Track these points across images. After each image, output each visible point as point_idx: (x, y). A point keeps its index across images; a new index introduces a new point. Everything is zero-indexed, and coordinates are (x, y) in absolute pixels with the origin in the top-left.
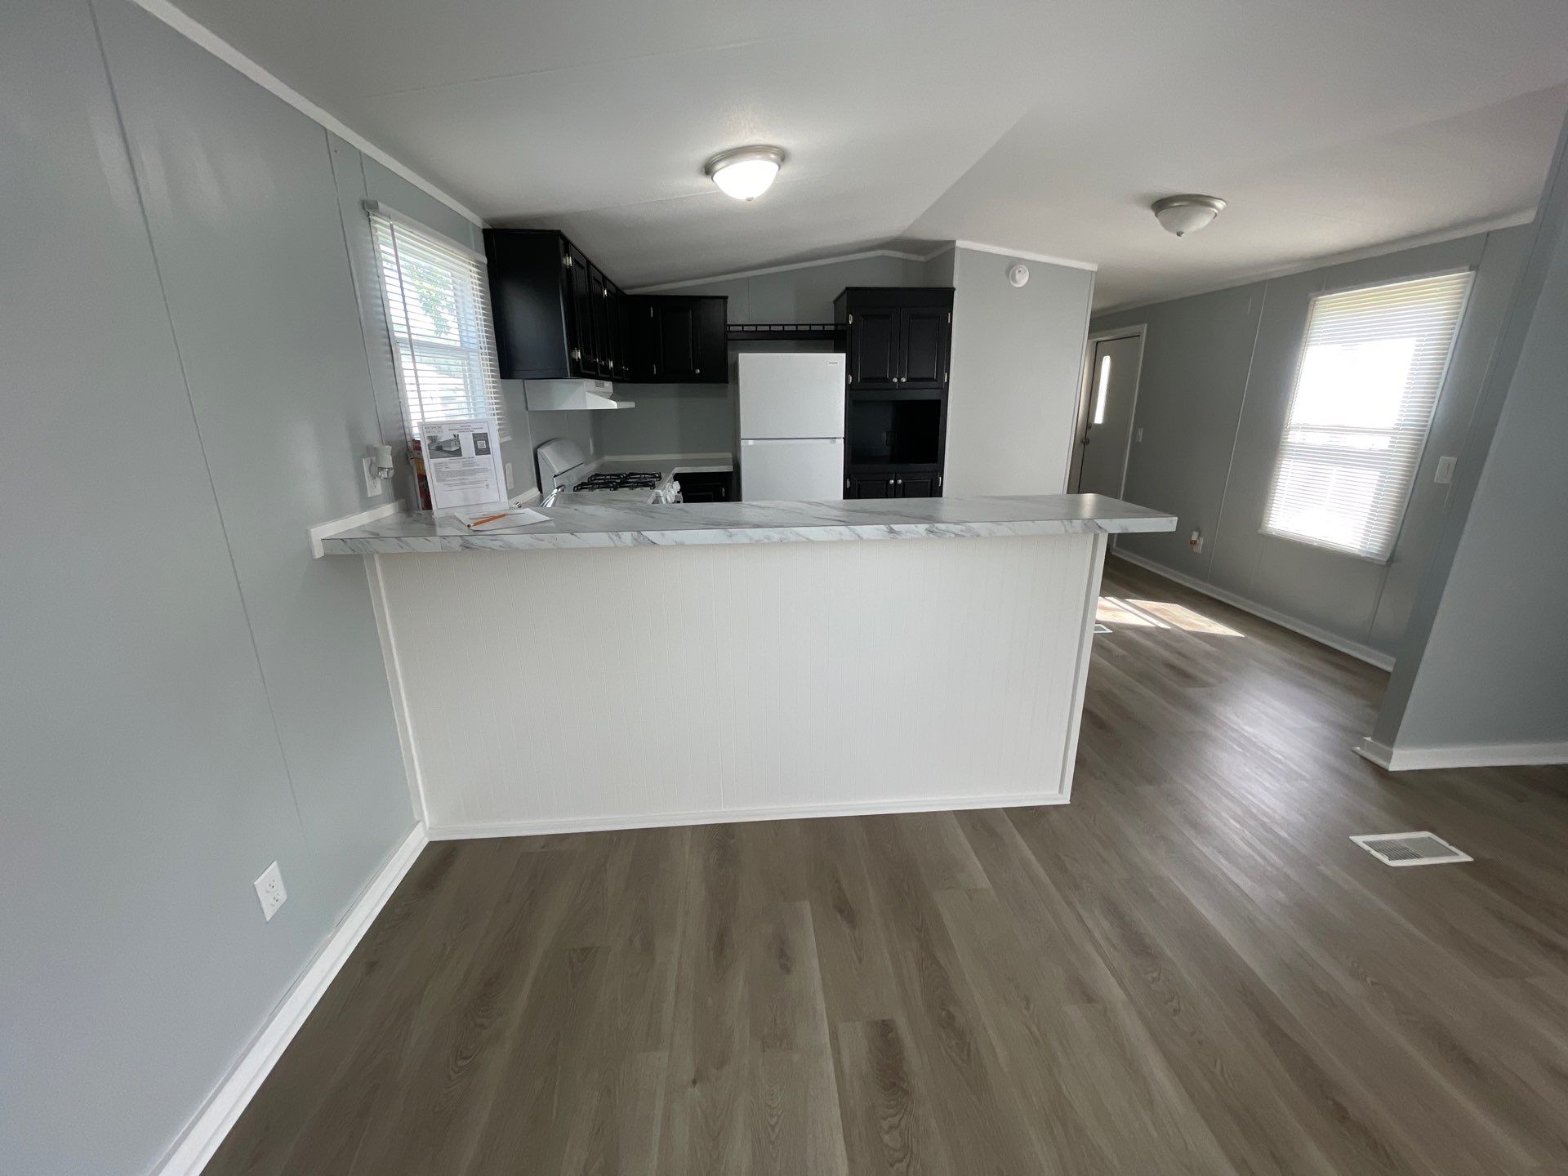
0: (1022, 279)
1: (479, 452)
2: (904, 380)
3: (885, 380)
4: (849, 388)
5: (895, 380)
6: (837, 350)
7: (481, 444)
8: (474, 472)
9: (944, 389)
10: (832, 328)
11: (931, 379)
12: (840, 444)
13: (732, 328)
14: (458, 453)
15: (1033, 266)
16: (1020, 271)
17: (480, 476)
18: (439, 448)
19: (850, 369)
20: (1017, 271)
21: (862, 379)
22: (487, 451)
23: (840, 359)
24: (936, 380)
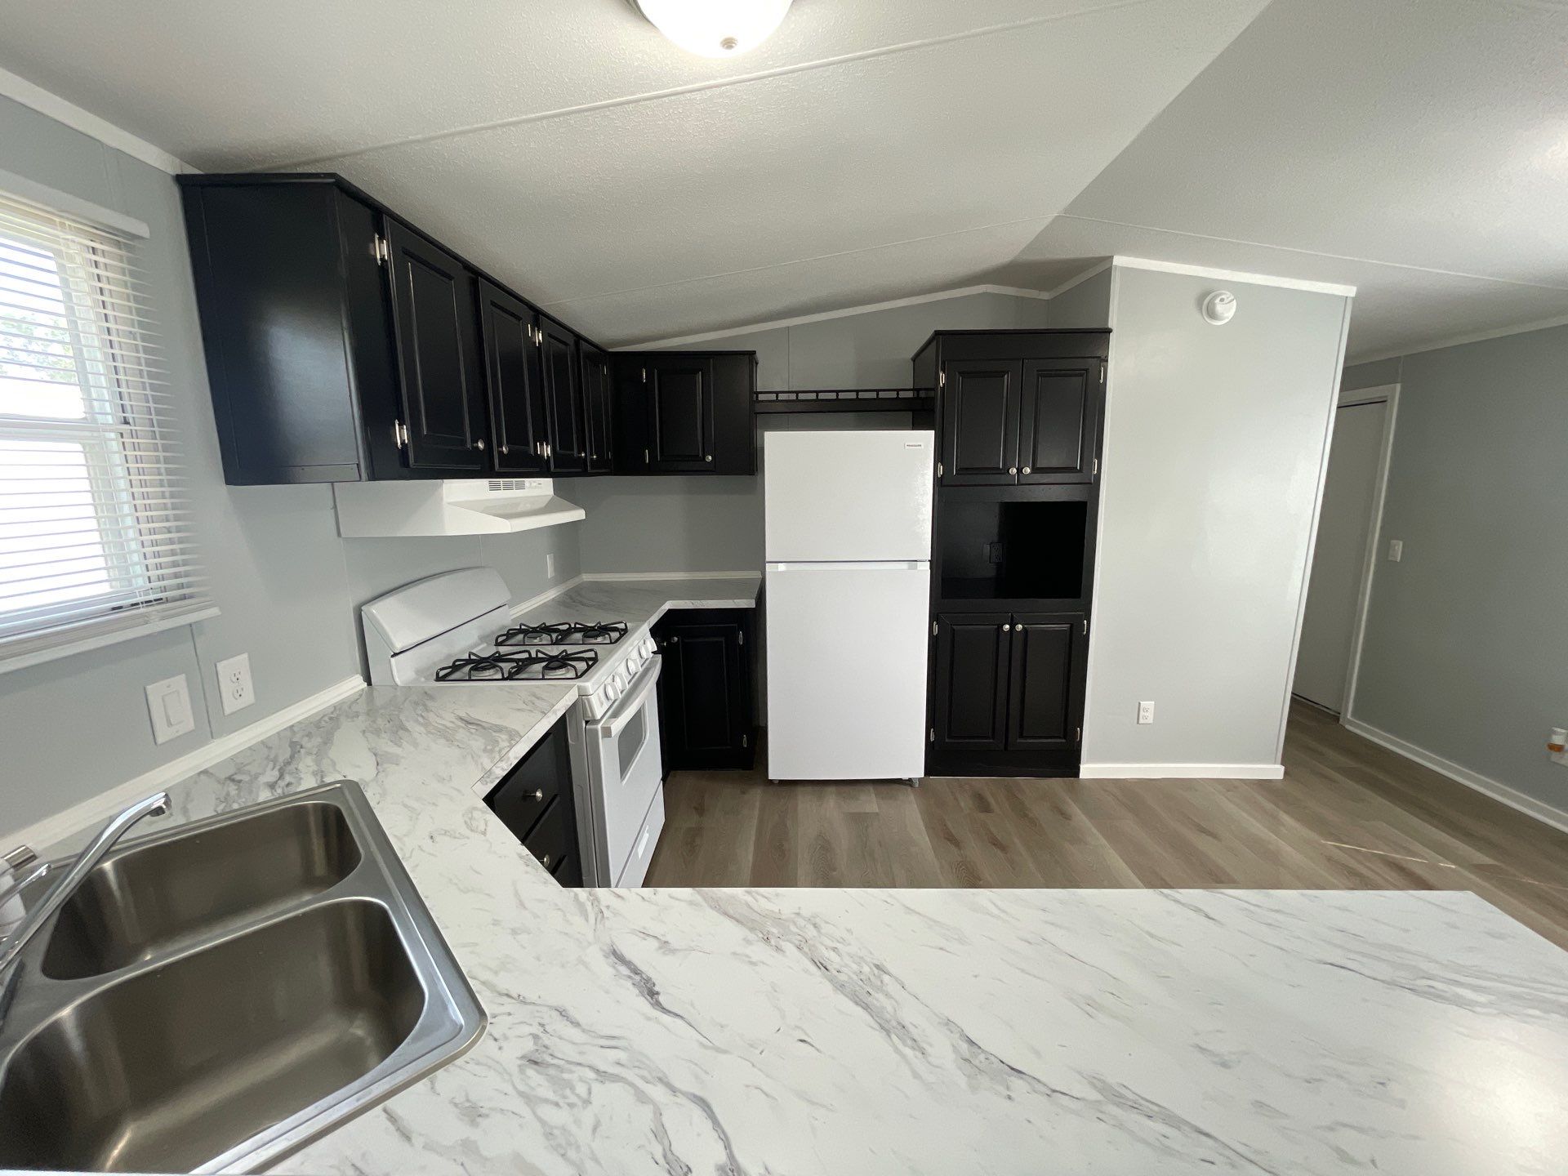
0: (1227, 310)
2: (1028, 470)
3: (996, 470)
4: (940, 483)
5: (1014, 471)
6: (917, 425)
9: (1094, 486)
10: (910, 394)
11: (1072, 470)
12: (925, 569)
13: (761, 397)
15: (1244, 291)
16: (1222, 300)
19: (941, 454)
20: (1217, 301)
21: (960, 470)
23: (926, 439)
24: (1081, 470)
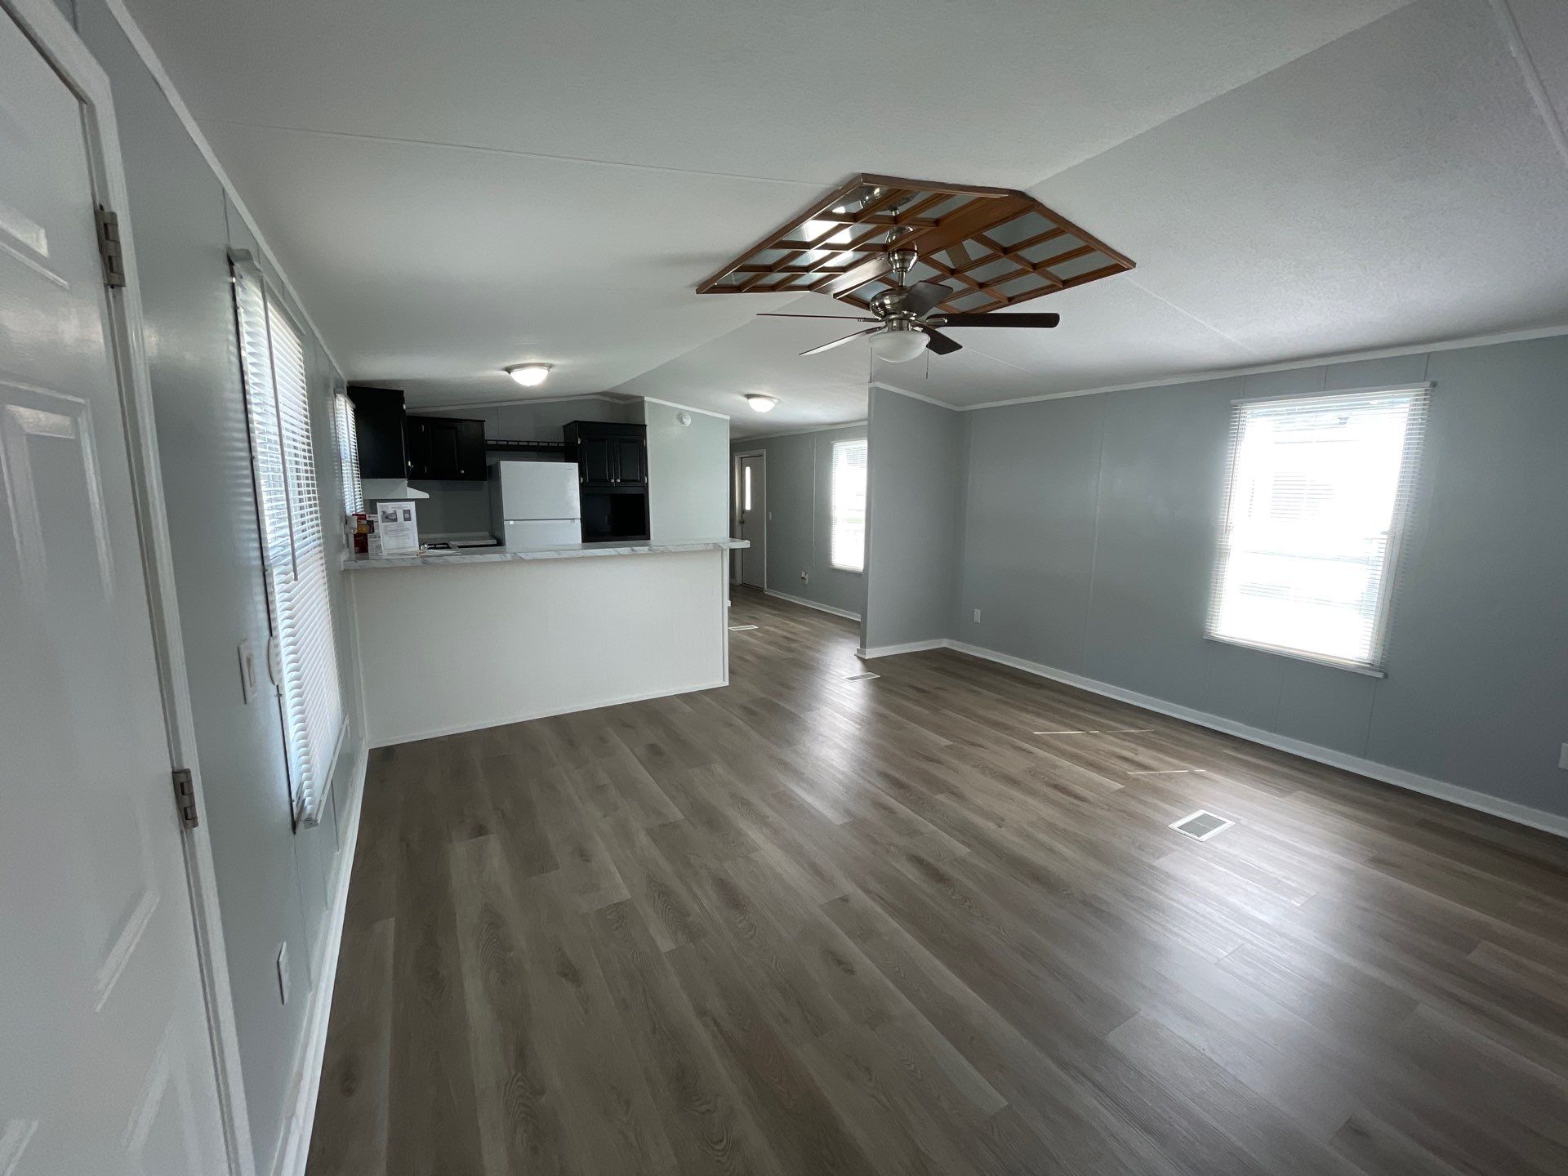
0: (688, 421)
1: (406, 520)
2: (619, 481)
3: (605, 480)
4: (581, 485)
5: (613, 481)
6: (568, 459)
7: (407, 516)
8: (402, 530)
9: (646, 487)
10: (563, 445)
11: (637, 481)
12: (578, 523)
13: (489, 443)
14: (396, 520)
15: (692, 414)
16: (685, 418)
17: (405, 532)
18: (387, 518)
19: (581, 474)
21: (590, 480)
22: (409, 519)
23: (575, 466)
24: (640, 481)
